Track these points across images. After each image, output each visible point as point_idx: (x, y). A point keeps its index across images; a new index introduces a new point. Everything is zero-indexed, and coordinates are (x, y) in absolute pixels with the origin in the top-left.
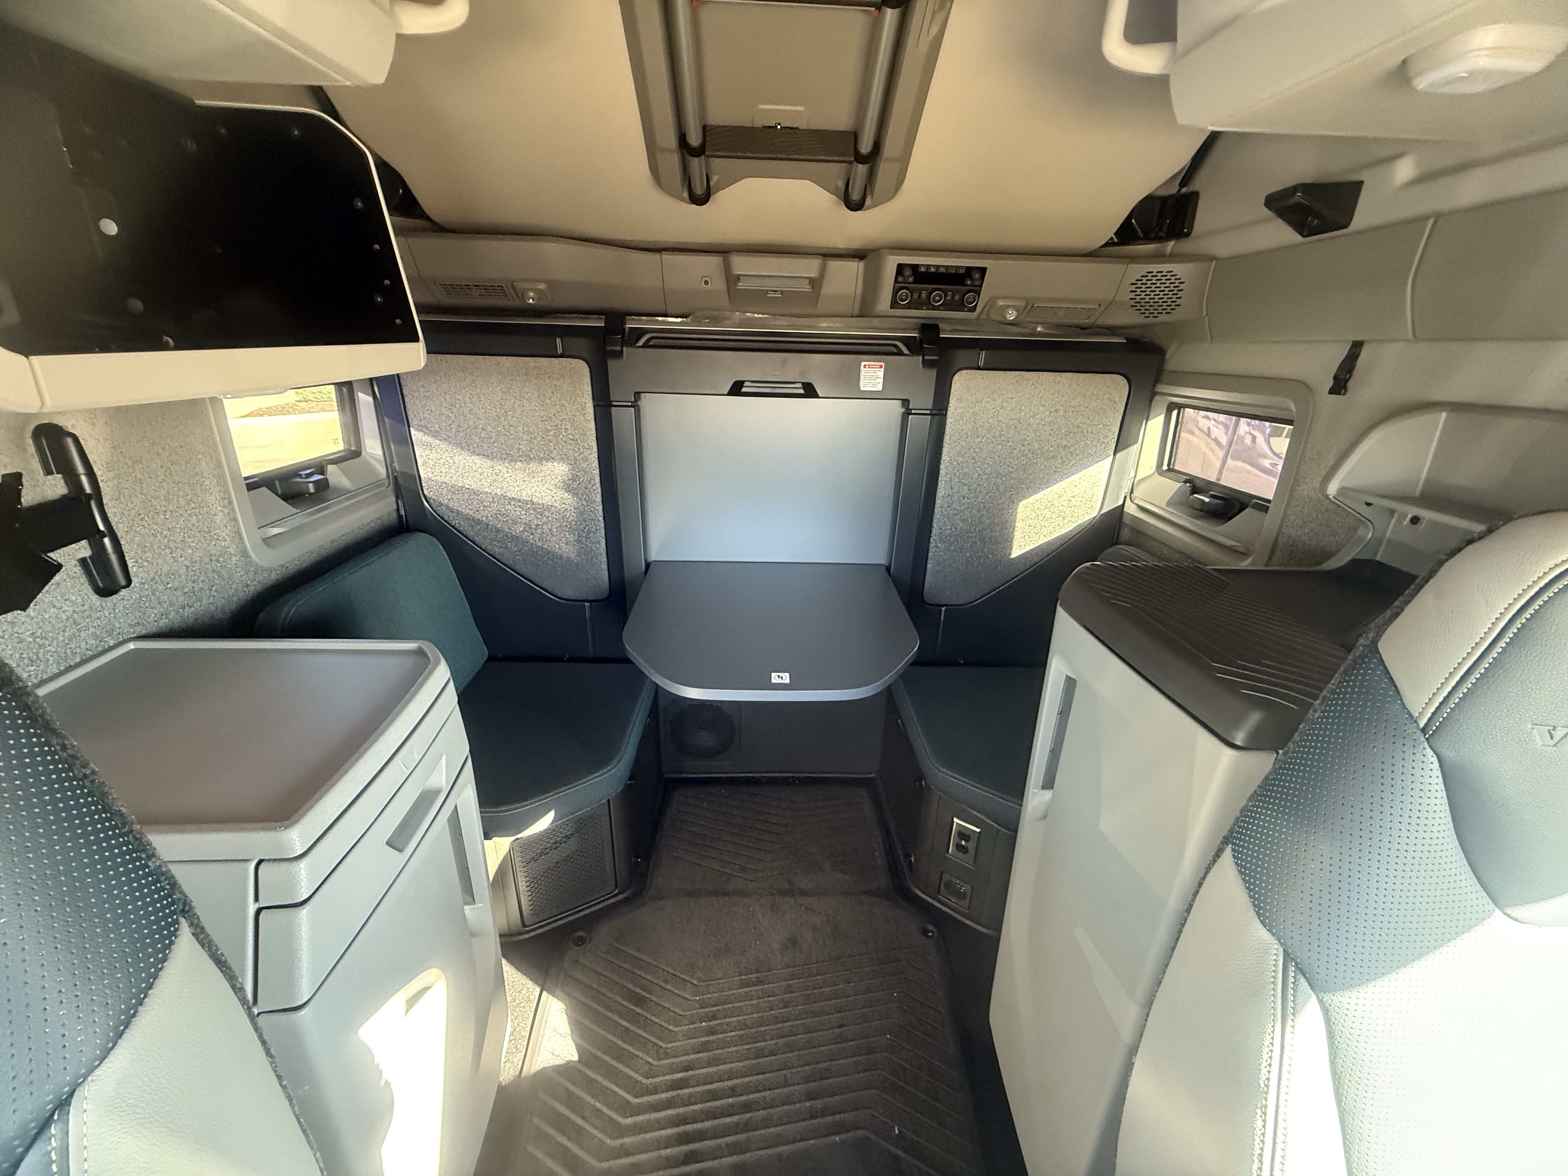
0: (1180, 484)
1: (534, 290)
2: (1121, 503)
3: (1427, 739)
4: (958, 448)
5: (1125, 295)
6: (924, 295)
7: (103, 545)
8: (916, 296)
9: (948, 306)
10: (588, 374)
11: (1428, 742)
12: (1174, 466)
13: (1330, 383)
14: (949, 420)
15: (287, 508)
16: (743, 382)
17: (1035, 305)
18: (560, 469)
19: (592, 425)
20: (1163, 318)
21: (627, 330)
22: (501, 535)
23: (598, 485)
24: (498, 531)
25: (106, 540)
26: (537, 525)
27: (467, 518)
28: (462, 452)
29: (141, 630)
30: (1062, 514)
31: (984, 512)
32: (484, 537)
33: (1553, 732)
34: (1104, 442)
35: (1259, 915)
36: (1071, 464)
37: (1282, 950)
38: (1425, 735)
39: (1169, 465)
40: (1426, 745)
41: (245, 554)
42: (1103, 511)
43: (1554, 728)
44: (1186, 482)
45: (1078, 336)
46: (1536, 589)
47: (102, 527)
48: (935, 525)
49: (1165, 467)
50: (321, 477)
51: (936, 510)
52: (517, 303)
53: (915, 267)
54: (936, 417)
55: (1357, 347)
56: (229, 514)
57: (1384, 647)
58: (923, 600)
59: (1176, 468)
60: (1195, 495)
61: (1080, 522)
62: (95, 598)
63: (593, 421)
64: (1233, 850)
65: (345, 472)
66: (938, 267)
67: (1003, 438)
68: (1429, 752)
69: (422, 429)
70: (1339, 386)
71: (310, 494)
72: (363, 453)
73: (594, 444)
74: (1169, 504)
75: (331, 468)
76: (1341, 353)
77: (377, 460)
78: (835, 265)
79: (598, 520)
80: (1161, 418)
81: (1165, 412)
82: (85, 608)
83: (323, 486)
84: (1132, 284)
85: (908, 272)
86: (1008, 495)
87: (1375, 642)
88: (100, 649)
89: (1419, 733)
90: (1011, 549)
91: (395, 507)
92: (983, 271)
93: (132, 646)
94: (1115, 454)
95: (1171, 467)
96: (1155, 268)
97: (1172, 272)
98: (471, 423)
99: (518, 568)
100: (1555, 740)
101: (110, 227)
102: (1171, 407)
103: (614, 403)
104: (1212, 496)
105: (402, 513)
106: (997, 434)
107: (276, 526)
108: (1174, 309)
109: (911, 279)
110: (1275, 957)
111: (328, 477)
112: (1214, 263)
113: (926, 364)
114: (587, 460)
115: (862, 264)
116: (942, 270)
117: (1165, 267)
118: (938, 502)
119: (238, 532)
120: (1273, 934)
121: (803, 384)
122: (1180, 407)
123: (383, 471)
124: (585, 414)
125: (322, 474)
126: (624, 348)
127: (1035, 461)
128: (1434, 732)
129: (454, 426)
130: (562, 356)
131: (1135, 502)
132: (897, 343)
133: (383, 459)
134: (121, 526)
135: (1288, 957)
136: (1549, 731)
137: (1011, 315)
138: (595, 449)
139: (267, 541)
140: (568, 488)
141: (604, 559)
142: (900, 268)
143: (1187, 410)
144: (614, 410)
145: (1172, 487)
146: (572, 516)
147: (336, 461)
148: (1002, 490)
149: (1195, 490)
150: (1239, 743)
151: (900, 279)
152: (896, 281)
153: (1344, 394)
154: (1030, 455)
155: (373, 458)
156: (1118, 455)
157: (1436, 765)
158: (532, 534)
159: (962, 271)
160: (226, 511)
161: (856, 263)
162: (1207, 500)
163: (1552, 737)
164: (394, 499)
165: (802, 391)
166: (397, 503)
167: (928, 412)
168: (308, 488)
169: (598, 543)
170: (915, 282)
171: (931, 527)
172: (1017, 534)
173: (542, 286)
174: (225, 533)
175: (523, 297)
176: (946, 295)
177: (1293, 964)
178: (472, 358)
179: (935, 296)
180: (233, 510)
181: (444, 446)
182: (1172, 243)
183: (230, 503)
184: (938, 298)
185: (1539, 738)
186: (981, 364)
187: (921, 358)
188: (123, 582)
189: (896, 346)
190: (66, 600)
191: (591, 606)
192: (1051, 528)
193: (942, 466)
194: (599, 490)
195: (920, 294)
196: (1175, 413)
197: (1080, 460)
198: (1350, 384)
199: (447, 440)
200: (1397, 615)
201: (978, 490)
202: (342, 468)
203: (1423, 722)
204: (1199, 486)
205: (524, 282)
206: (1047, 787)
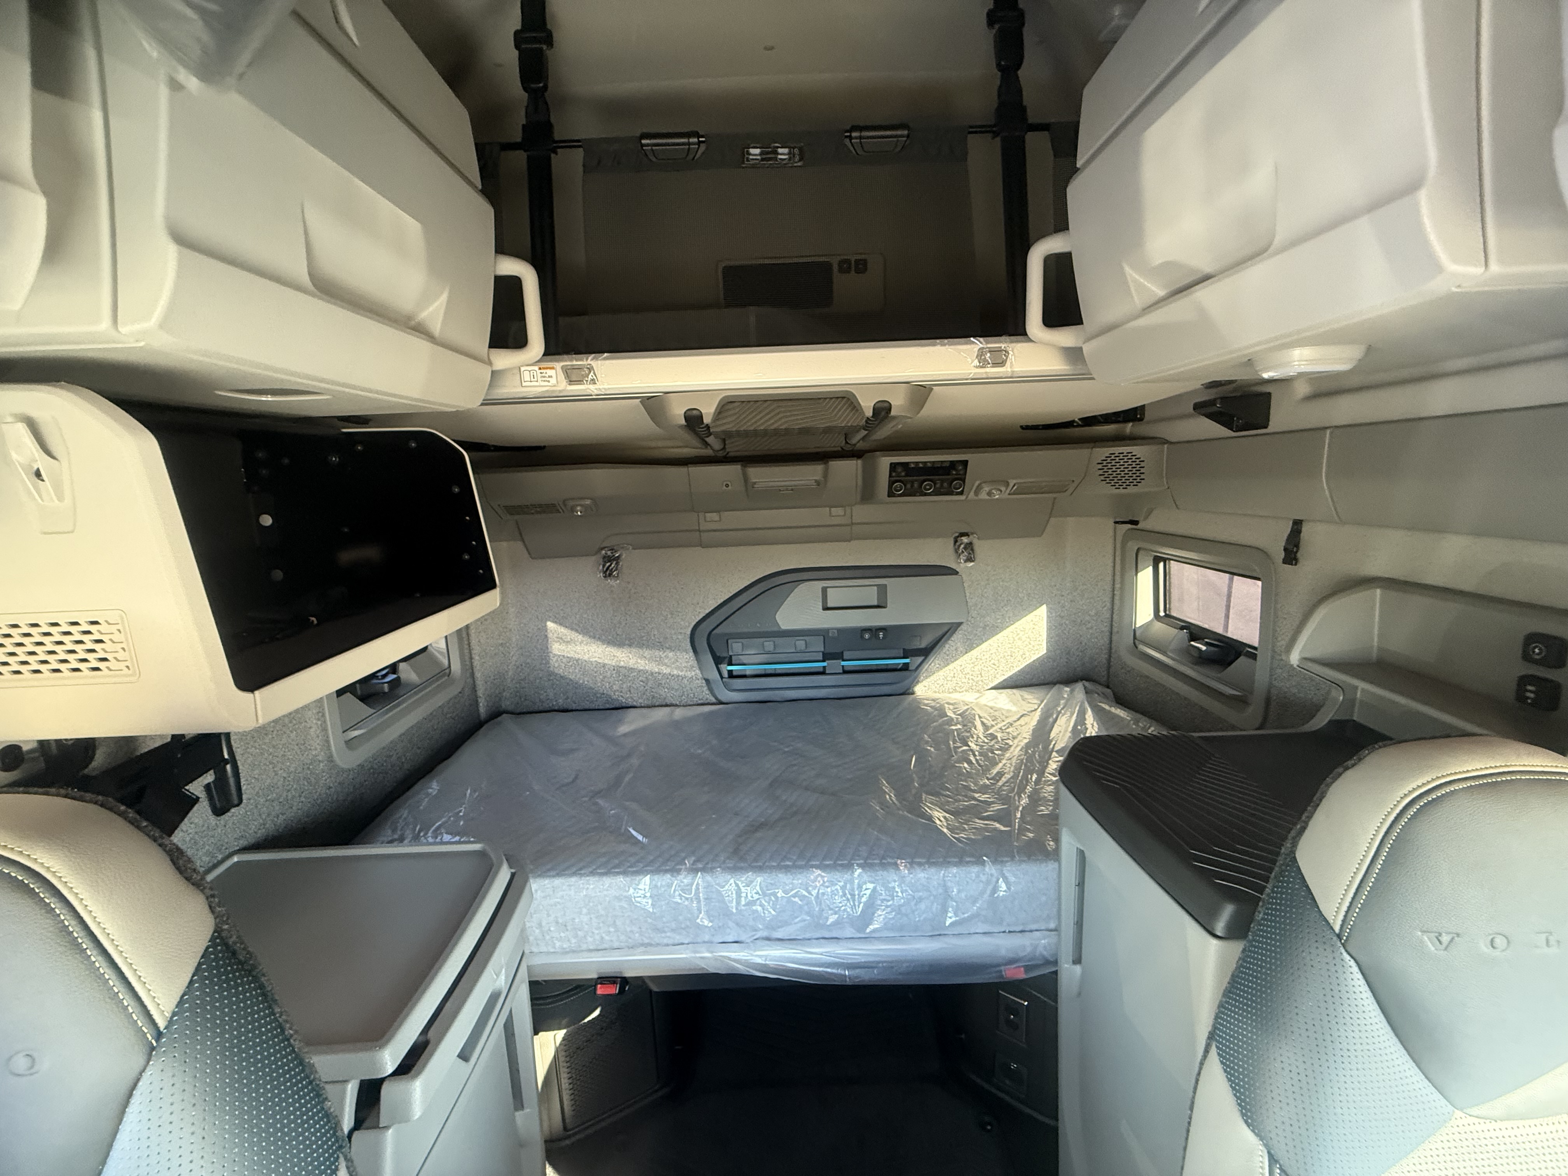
0: (1177, 631)
1: (581, 505)
3: (1343, 945)
5: (1095, 472)
6: (916, 485)
7: (225, 771)
8: (909, 486)
9: (938, 492)
11: (1344, 947)
12: (1170, 611)
13: (1282, 555)
15: (364, 710)
20: (1132, 489)
25: (228, 767)
29: (243, 843)
33: (1440, 938)
35: (1243, 1115)
37: (1266, 1151)
38: (1341, 941)
39: (1165, 611)
40: (1343, 951)
41: (330, 759)
43: (1440, 934)
44: (1182, 628)
46: (1394, 815)
47: (226, 756)
49: (1162, 614)
50: (395, 676)
53: (905, 465)
55: (1297, 524)
56: (321, 725)
57: (1299, 855)
59: (1174, 614)
60: (1192, 643)
62: (212, 820)
64: (1217, 1047)
65: (415, 669)
66: (925, 463)
68: (1347, 957)
70: (1291, 556)
71: (385, 693)
72: (429, 647)
74: (1170, 649)
75: (402, 666)
76: (1286, 529)
77: (441, 653)
78: (837, 465)
80: (1150, 570)
81: (1152, 563)
82: (204, 828)
83: (396, 684)
84: (1099, 463)
85: (899, 469)
87: (1293, 852)
88: (211, 864)
89: (1335, 938)
92: (965, 463)
93: (235, 859)
95: (1167, 612)
96: (1117, 450)
97: (1131, 453)
100: (1444, 947)
101: (267, 520)
102: (1156, 561)
104: (1207, 644)
107: (357, 729)
109: (903, 474)
110: (1261, 1159)
111: (400, 676)
112: (1166, 446)
115: (860, 462)
116: (929, 465)
117: (1125, 449)
119: (328, 741)
120: (1257, 1135)
122: (1165, 560)
123: (446, 662)
125: (394, 673)
128: (1347, 937)
131: (1139, 647)
133: (445, 651)
134: (238, 750)
135: (1273, 1160)
136: (1436, 937)
137: (996, 495)
139: (349, 743)
142: (893, 466)
143: (1172, 562)
145: (1170, 633)
149: (1193, 638)
150: (1219, 934)
151: (894, 474)
152: (890, 476)
153: (1296, 564)
155: (439, 652)
157: (1355, 969)
159: (947, 465)
160: (319, 723)
161: (855, 462)
162: (1204, 648)
163: (1440, 942)
168: (383, 688)
170: (907, 475)
173: (588, 502)
174: (316, 744)
175: (572, 509)
176: (935, 484)
177: (1278, 1166)
179: (926, 485)
180: (325, 722)
182: (1131, 424)
183: (323, 715)
184: (928, 487)
185: (1429, 944)
188: (236, 802)
190: (191, 824)
195: (912, 486)
196: (1161, 565)
198: (1299, 555)
200: (1304, 829)
202: (411, 666)
203: (1337, 929)
204: (1195, 633)
205: (573, 499)
206: (1077, 961)
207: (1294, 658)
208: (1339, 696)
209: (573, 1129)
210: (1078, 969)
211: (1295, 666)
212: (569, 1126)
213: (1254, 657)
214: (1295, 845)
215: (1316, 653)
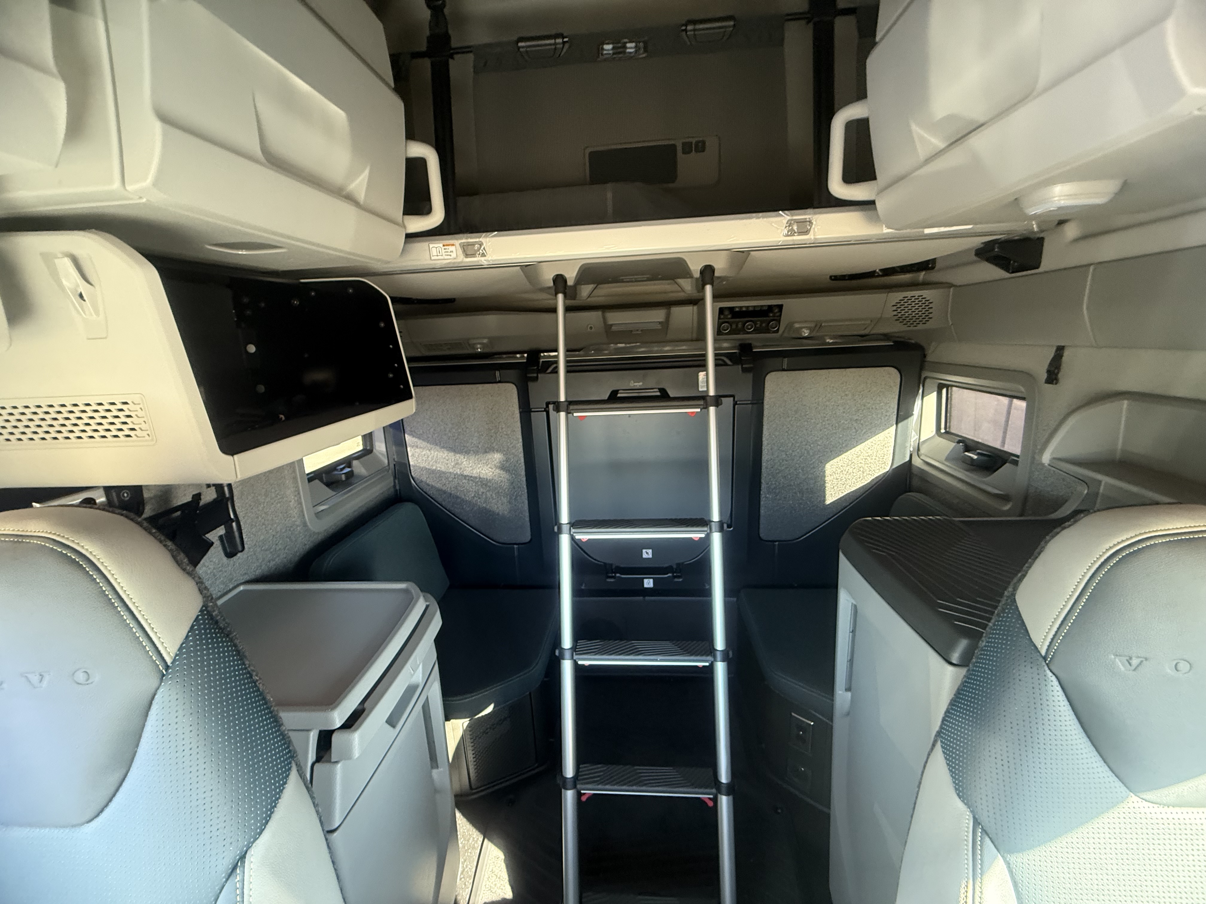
0: (954, 444)
1: (481, 343)
2: (907, 459)
3: (1047, 664)
4: (774, 426)
5: (890, 313)
6: (740, 325)
7: (232, 527)
8: (734, 326)
9: (757, 331)
10: (516, 392)
11: (1048, 667)
13: (1045, 376)
14: (766, 406)
15: (328, 492)
16: (618, 390)
17: (823, 325)
18: (497, 457)
19: (519, 424)
20: (920, 327)
21: (541, 362)
22: (459, 500)
23: (523, 464)
24: (457, 497)
25: (234, 524)
26: (483, 493)
27: (439, 490)
28: (436, 447)
29: (247, 578)
30: (861, 469)
31: (800, 471)
32: (449, 502)
33: (1131, 661)
34: (886, 415)
35: (956, 789)
36: (863, 432)
37: (972, 816)
38: (1045, 661)
39: (945, 428)
40: (1046, 668)
41: (305, 524)
42: (894, 467)
43: (1131, 658)
44: (959, 442)
45: (860, 342)
47: (232, 516)
48: (763, 481)
49: (943, 431)
50: (349, 469)
51: (763, 470)
52: (470, 351)
53: (731, 309)
54: (755, 406)
55: (1060, 350)
56: (298, 500)
57: (1018, 598)
58: (760, 537)
59: (953, 431)
60: (966, 453)
61: (877, 475)
62: (225, 559)
63: (519, 421)
64: (941, 742)
65: (364, 465)
66: (748, 307)
67: (807, 417)
68: (1049, 674)
69: (412, 434)
70: (1053, 377)
71: (343, 481)
72: (374, 450)
73: (520, 437)
74: (947, 459)
75: (355, 463)
76: (1051, 353)
77: (383, 455)
78: (676, 311)
79: (523, 487)
80: (935, 394)
81: (936, 389)
82: (219, 566)
83: (350, 475)
84: (893, 306)
85: (727, 313)
86: (817, 457)
87: (1013, 595)
88: (225, 591)
89: (1041, 659)
90: (825, 497)
91: (392, 484)
92: (780, 307)
93: (242, 588)
94: (897, 424)
95: (948, 430)
96: (909, 294)
97: (922, 296)
98: (442, 427)
99: (470, 522)
100: (1133, 668)
101: (252, 349)
102: (940, 387)
103: (533, 410)
104: (979, 454)
105: (398, 488)
106: (803, 414)
107: (323, 505)
108: (928, 321)
109: (729, 316)
110: (967, 821)
111: (354, 469)
112: (952, 289)
113: (744, 370)
114: (516, 447)
115: (695, 307)
116: (751, 309)
117: (916, 293)
118: (764, 464)
119: (302, 511)
120: (966, 804)
121: (659, 389)
122: (947, 387)
123: (386, 461)
124: (514, 418)
125: (349, 467)
126: (539, 375)
127: (834, 431)
128: (1051, 659)
129: (432, 430)
130: (500, 382)
131: (921, 458)
132: (723, 358)
133: (386, 454)
134: (241, 514)
135: (976, 822)
136: (1127, 660)
137: (806, 333)
138: (521, 440)
139: (318, 515)
140: (502, 467)
141: (527, 514)
142: (721, 311)
143: (953, 387)
144: (532, 414)
145: (948, 446)
146: (506, 485)
147: (357, 458)
148: (811, 454)
149: (968, 449)
150: (954, 662)
151: (722, 317)
152: (719, 318)
153: (1056, 384)
154: (830, 428)
155: (380, 453)
156: (900, 425)
157: (1055, 683)
158: (479, 498)
159: (766, 308)
160: (296, 498)
161: (691, 307)
162: (975, 457)
163: (1130, 664)
164: (392, 478)
165: (658, 394)
166: (395, 482)
167: (749, 402)
168: (341, 478)
169: (523, 502)
170: (732, 318)
171: (760, 483)
172: (828, 486)
173: (485, 341)
174: (295, 513)
175: (473, 346)
176: (756, 324)
177: (980, 827)
178: (443, 387)
179: (748, 325)
180: (300, 498)
181: (424, 444)
182: (924, 273)
183: (299, 494)
184: (750, 327)
185: (1120, 665)
186: (785, 367)
187: (740, 367)
188: (240, 549)
189: (723, 360)
190: (211, 561)
191: (518, 548)
192: (854, 480)
193: (764, 439)
194: (524, 467)
195: (737, 326)
196: (944, 391)
197: (869, 429)
198: (1060, 376)
199: (427, 440)
200: (1024, 576)
201: (794, 454)
202: (361, 463)
203: (1043, 652)
204: (968, 445)
205: (474, 339)
206: (848, 689)
207: (1046, 458)
208: (1084, 491)
209: (476, 789)
210: (849, 694)
211: (1046, 464)
212: (473, 787)
213: (1016, 463)
214: (1015, 589)
215: (1063, 454)
